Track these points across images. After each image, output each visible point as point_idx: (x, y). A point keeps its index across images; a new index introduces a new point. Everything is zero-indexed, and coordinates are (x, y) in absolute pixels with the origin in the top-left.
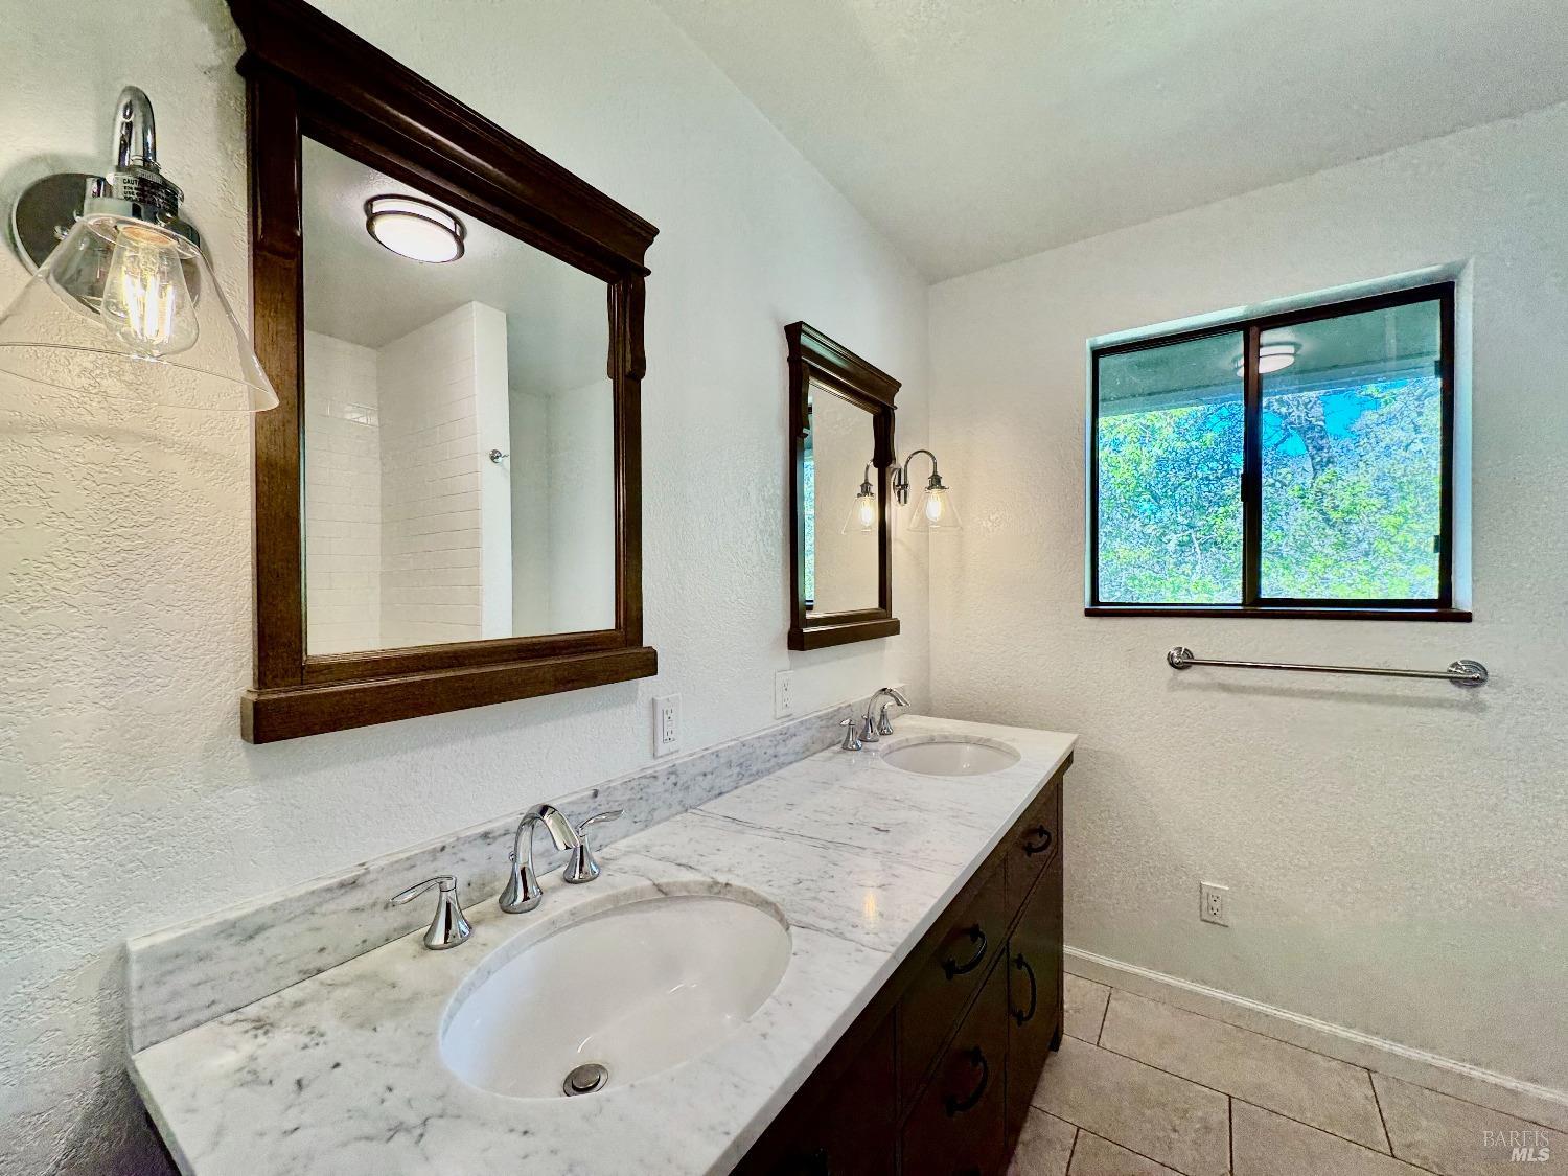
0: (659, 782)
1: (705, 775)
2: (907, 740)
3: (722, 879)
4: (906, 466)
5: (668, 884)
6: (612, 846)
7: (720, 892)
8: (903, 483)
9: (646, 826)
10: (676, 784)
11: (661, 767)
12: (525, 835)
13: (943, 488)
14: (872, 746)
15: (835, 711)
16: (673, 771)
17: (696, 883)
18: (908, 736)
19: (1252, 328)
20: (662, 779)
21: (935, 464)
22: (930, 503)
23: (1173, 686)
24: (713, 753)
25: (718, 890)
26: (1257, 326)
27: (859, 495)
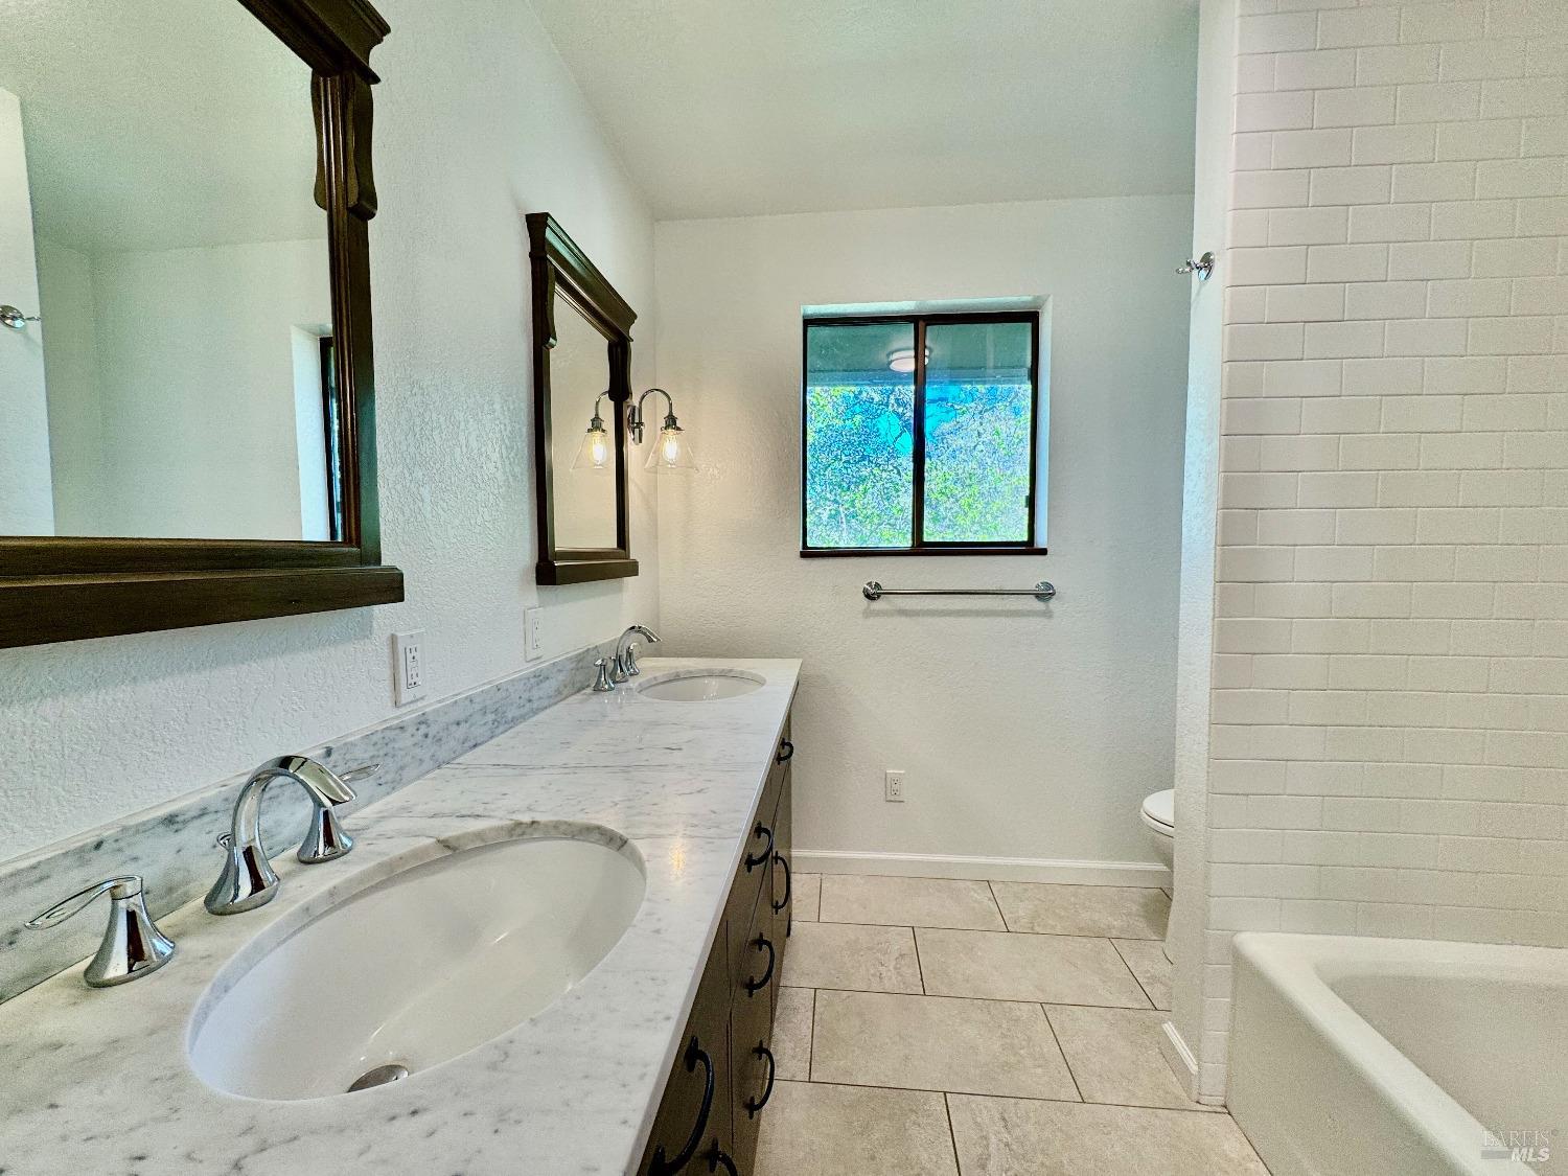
0: (408, 734)
1: (458, 724)
2: (655, 678)
3: (526, 818)
4: (640, 403)
5: (458, 838)
6: (354, 815)
7: (523, 834)
8: (637, 421)
9: (393, 789)
10: (426, 736)
11: (408, 715)
12: (250, 804)
13: (679, 429)
14: (624, 685)
15: (584, 653)
16: (423, 721)
17: (491, 829)
18: (657, 675)
19: (921, 322)
20: (411, 730)
21: (671, 405)
22: (667, 444)
23: (867, 614)
24: (466, 698)
25: (520, 832)
26: (924, 321)
27: (589, 430)
